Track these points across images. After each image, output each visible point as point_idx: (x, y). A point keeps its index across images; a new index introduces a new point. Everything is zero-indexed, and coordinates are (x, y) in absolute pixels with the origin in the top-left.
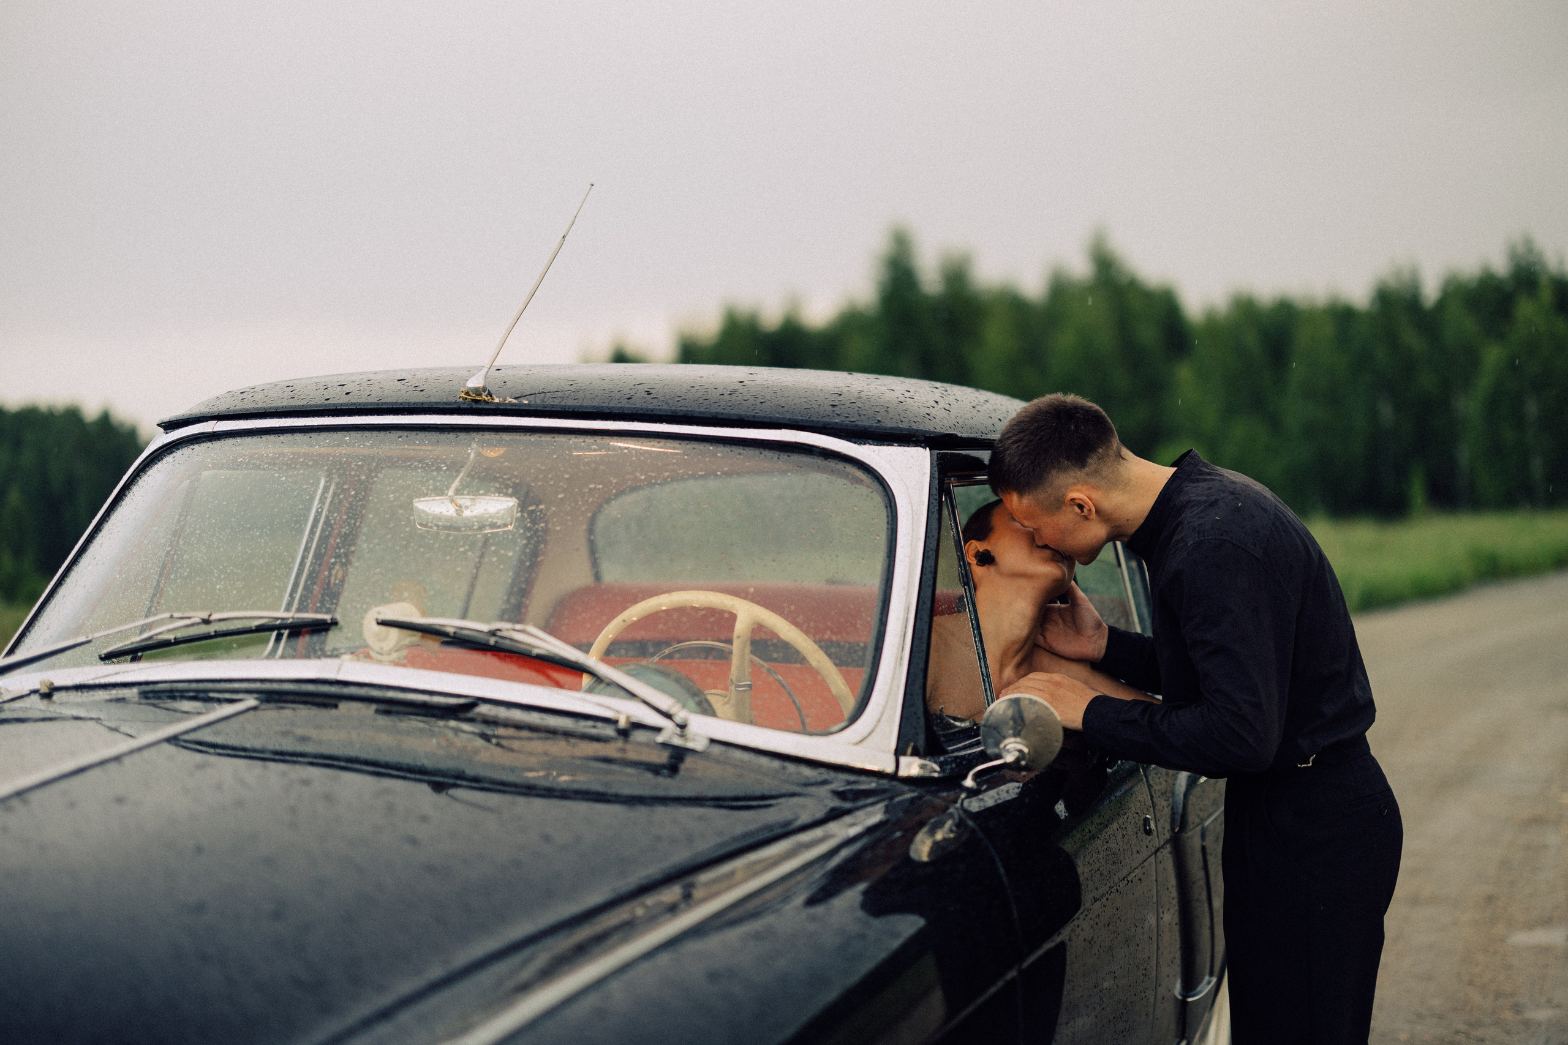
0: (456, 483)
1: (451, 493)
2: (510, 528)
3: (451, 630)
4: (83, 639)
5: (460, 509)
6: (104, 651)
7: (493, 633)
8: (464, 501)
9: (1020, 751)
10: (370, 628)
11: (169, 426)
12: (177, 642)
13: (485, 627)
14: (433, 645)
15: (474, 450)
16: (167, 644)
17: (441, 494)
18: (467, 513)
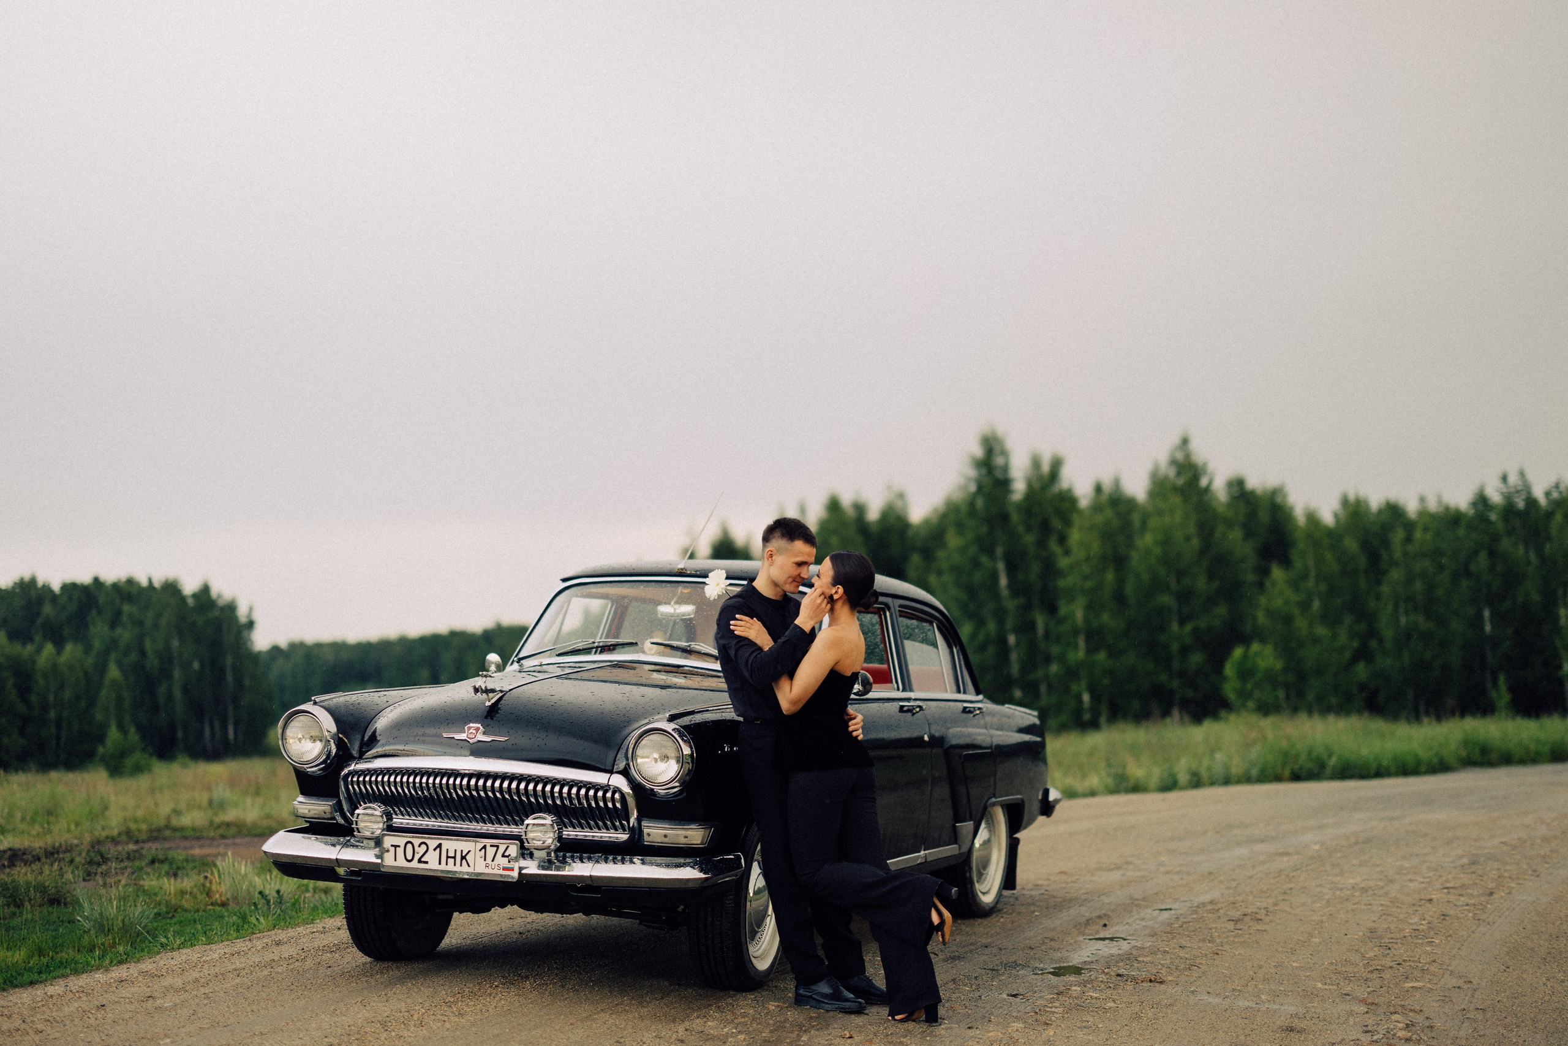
0: (674, 600)
1: (672, 603)
2: (692, 616)
3: (675, 645)
4: (553, 648)
5: (675, 609)
6: (557, 653)
7: (689, 646)
8: (677, 606)
9: (859, 689)
10: (650, 645)
11: (564, 580)
12: (583, 650)
13: (687, 644)
14: (668, 650)
15: (680, 589)
16: (579, 650)
17: (669, 604)
18: (678, 611)
